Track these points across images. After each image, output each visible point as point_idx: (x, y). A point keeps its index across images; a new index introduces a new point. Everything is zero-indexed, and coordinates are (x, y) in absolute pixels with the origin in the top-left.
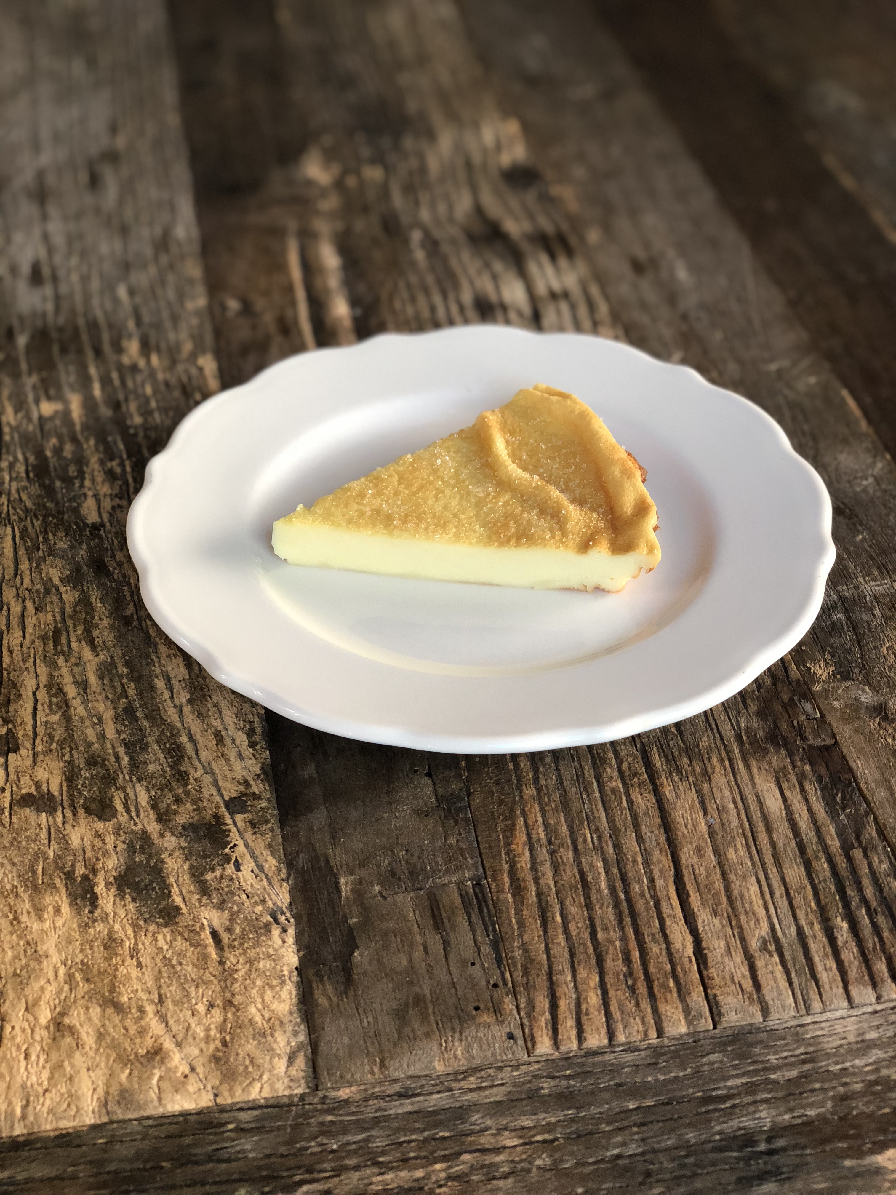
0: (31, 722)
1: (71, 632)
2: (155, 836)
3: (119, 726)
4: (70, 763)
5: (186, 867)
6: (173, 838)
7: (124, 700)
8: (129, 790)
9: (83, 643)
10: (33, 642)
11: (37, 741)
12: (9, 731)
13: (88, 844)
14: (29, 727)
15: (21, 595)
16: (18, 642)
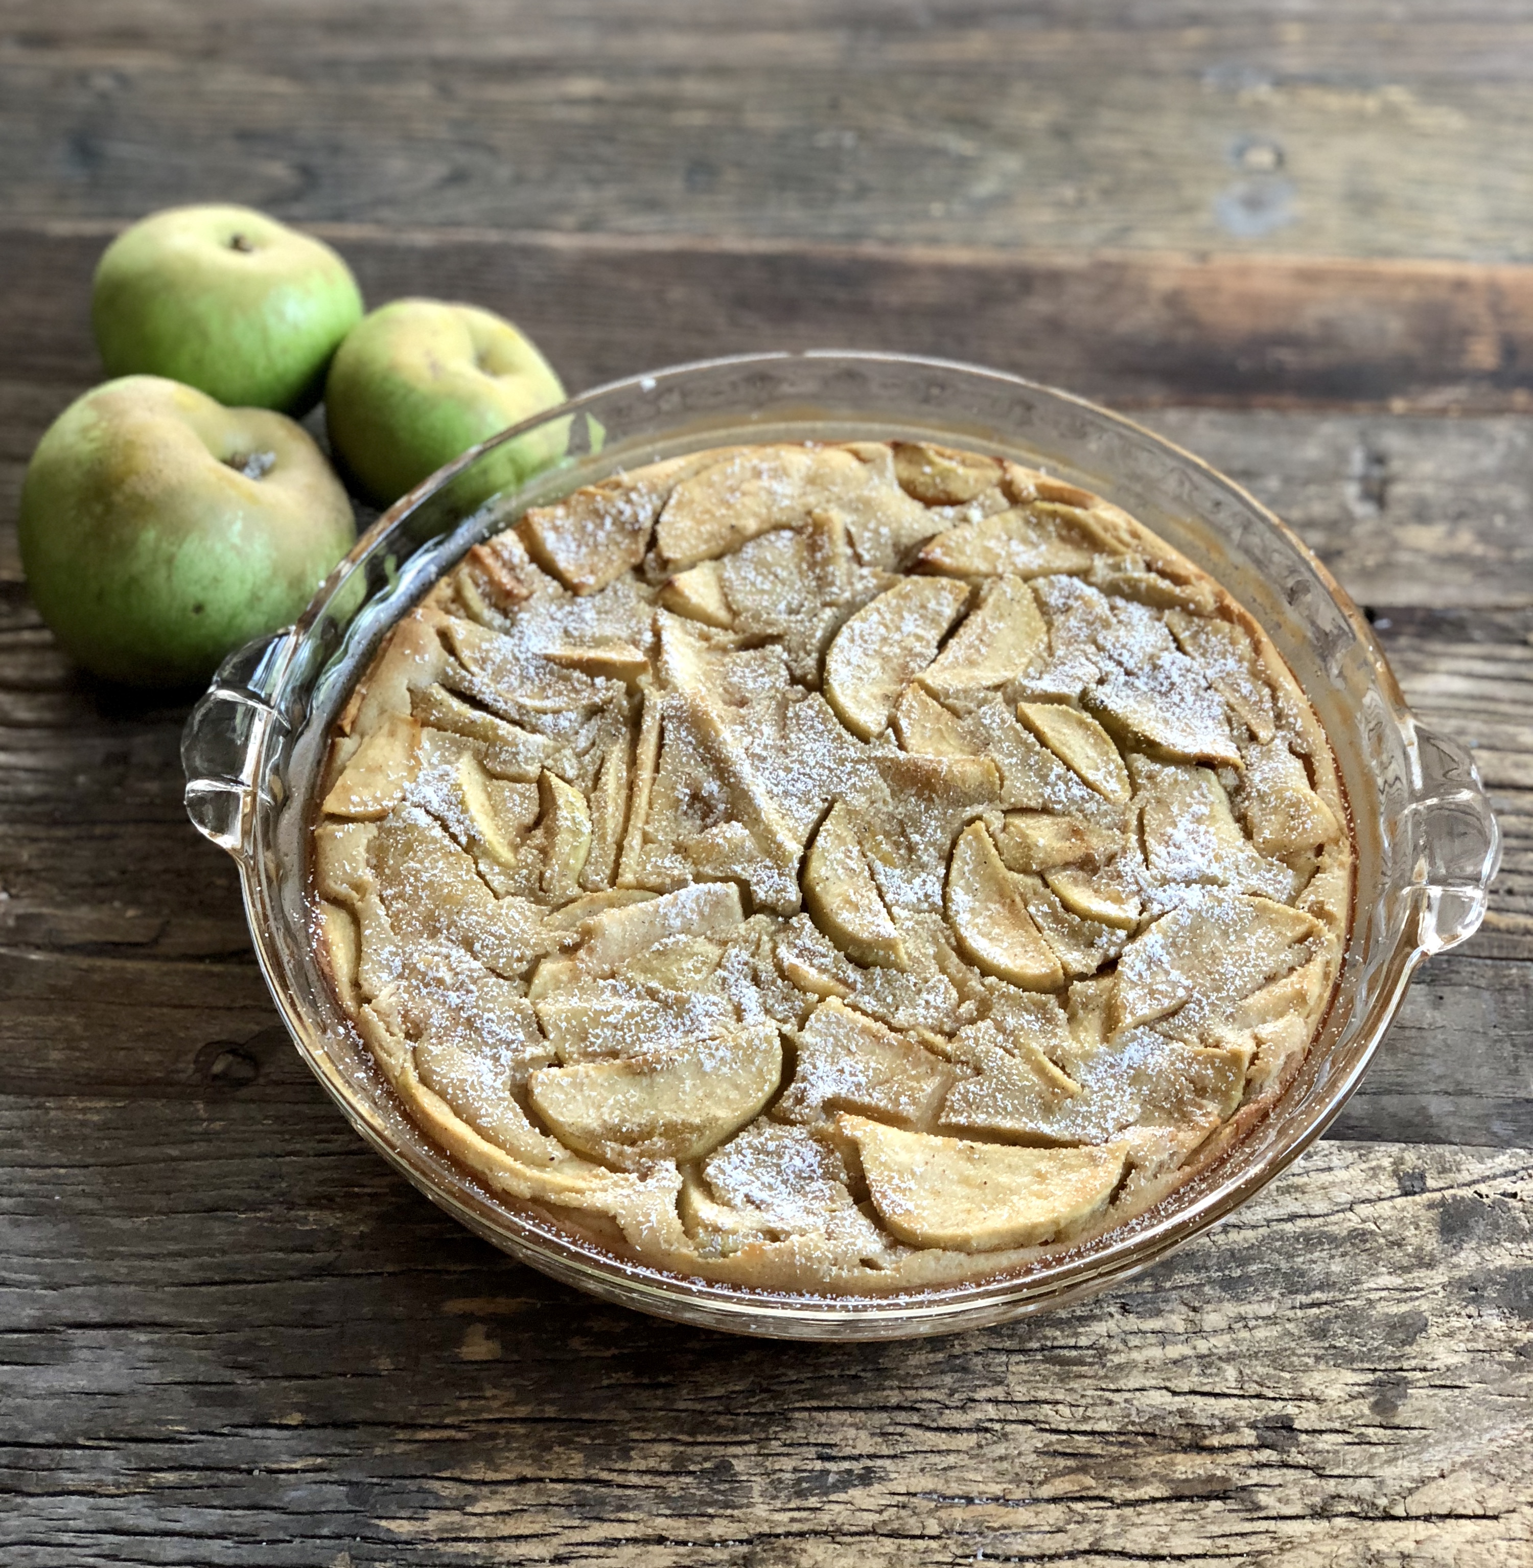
0: (1236, 1400)
1: (1056, 1344)
2: (1457, 1274)
3: (1255, 1298)
4: (1318, 1358)
5: (1509, 1245)
6: (1463, 1254)
7: (1207, 1289)
8: (1374, 1296)
9: (1081, 1330)
10: (1071, 1389)
11: (1271, 1395)
12: (1252, 1426)
13: (1463, 1346)
14: (1245, 1403)
15: (959, 1404)
16: (1064, 1410)
